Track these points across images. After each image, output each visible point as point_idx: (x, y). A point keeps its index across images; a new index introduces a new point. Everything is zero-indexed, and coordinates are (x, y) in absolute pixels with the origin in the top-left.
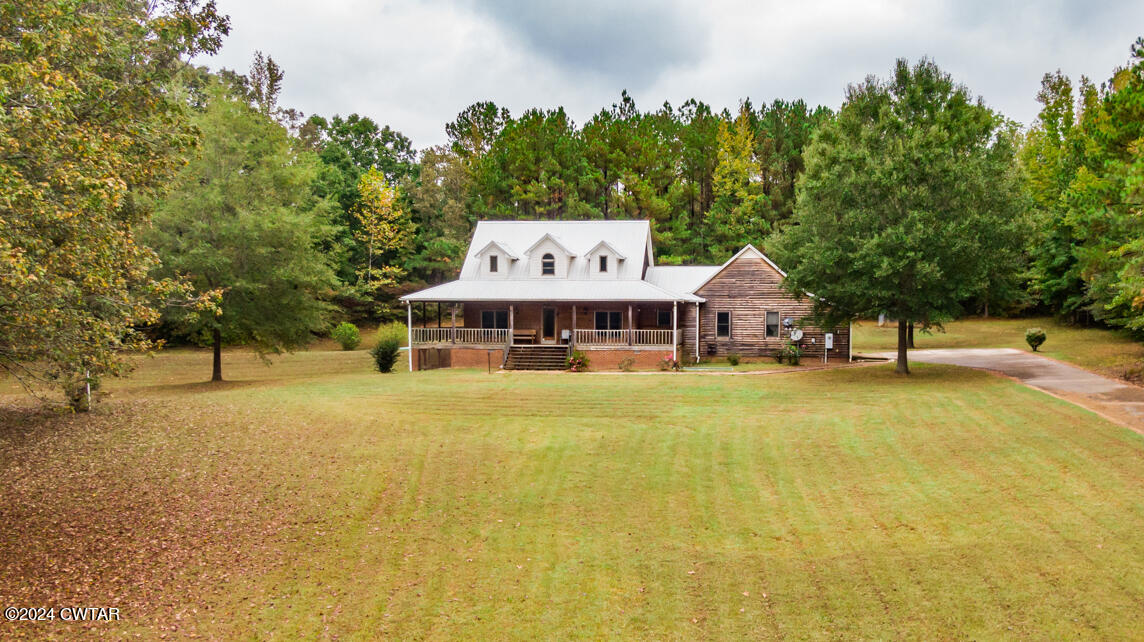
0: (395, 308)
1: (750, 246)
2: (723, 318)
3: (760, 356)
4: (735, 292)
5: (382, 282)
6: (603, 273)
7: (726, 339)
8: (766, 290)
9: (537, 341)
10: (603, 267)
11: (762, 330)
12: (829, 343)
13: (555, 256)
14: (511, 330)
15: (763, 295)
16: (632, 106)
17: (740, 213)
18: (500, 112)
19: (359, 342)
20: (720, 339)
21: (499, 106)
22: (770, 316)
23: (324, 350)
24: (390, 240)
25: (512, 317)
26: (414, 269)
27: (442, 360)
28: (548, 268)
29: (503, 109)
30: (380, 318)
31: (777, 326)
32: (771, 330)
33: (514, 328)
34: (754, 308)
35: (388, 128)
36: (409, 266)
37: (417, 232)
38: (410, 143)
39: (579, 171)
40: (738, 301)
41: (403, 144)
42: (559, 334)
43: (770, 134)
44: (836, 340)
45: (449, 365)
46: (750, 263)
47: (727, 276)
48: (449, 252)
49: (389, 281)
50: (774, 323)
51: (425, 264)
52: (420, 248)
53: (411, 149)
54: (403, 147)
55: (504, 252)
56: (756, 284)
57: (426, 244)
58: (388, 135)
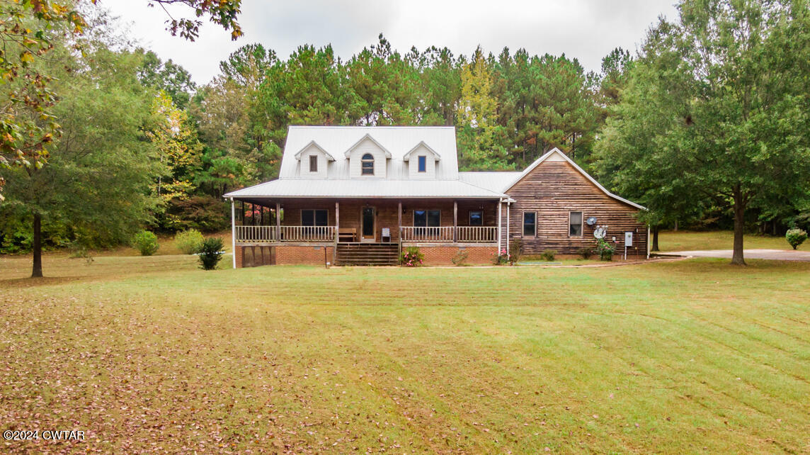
0: (184, 220)
1: (556, 149)
2: (530, 217)
3: (564, 254)
4: (541, 193)
5: (174, 195)
6: (422, 173)
7: (531, 238)
8: (570, 192)
9: (357, 240)
10: (422, 167)
11: (567, 228)
12: (629, 241)
13: (375, 156)
14: (337, 227)
15: (567, 196)
16: (388, 47)
17: (482, 141)
18: (267, 53)
19: (157, 248)
20: (527, 238)
21: (267, 48)
22: (574, 216)
23: (122, 256)
24: (180, 157)
25: (337, 215)
26: (203, 183)
27: (266, 259)
28: (368, 168)
29: (270, 51)
30: (170, 228)
31: (580, 225)
32: (574, 230)
33: (340, 227)
34: (558, 209)
35: (170, 61)
36: (198, 182)
37: (204, 151)
38: (189, 76)
39: (348, 100)
40: (544, 202)
41: (183, 76)
42: (380, 233)
43: (503, 76)
44: (635, 239)
45: (274, 263)
46: (555, 166)
47: (533, 179)
48: (234, 170)
49: (180, 194)
50: (577, 222)
51: (213, 179)
52: (207, 165)
53: (191, 81)
54: (184, 79)
55: (324, 152)
56: (561, 185)
57: (213, 161)
58: (170, 67)
